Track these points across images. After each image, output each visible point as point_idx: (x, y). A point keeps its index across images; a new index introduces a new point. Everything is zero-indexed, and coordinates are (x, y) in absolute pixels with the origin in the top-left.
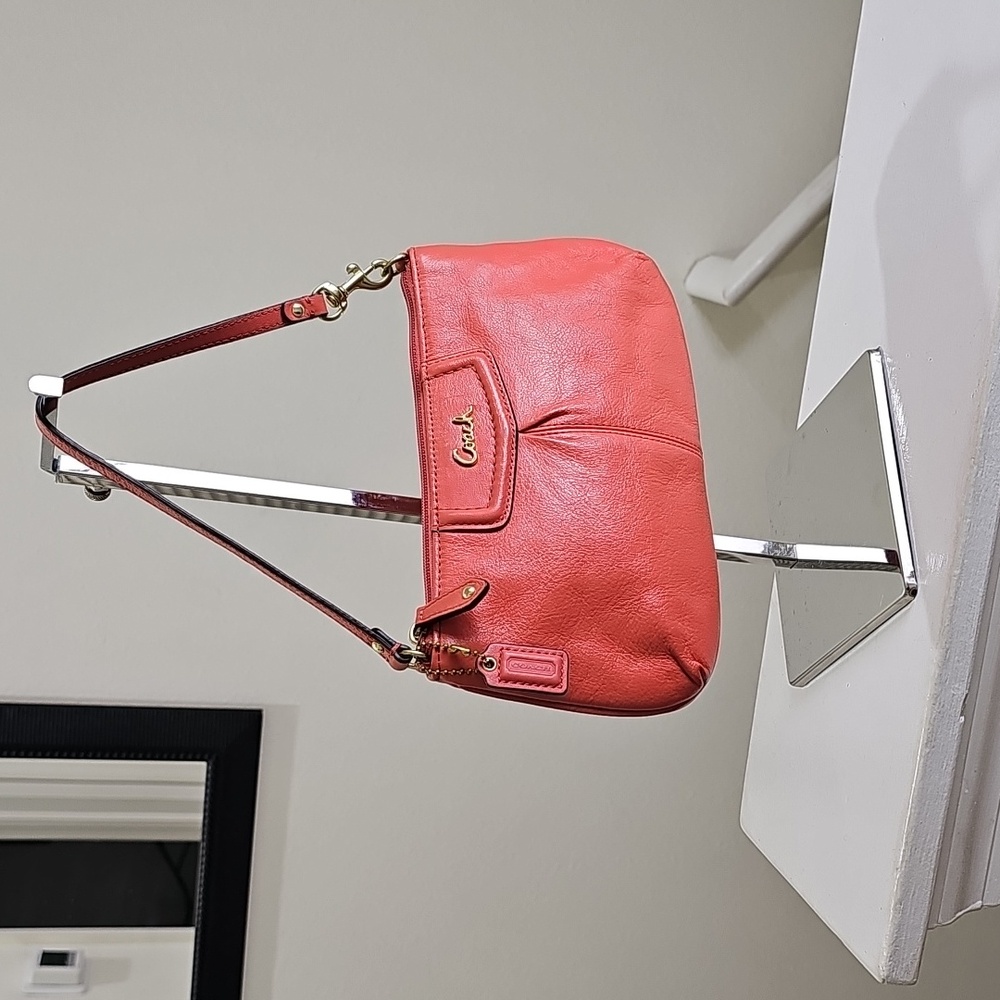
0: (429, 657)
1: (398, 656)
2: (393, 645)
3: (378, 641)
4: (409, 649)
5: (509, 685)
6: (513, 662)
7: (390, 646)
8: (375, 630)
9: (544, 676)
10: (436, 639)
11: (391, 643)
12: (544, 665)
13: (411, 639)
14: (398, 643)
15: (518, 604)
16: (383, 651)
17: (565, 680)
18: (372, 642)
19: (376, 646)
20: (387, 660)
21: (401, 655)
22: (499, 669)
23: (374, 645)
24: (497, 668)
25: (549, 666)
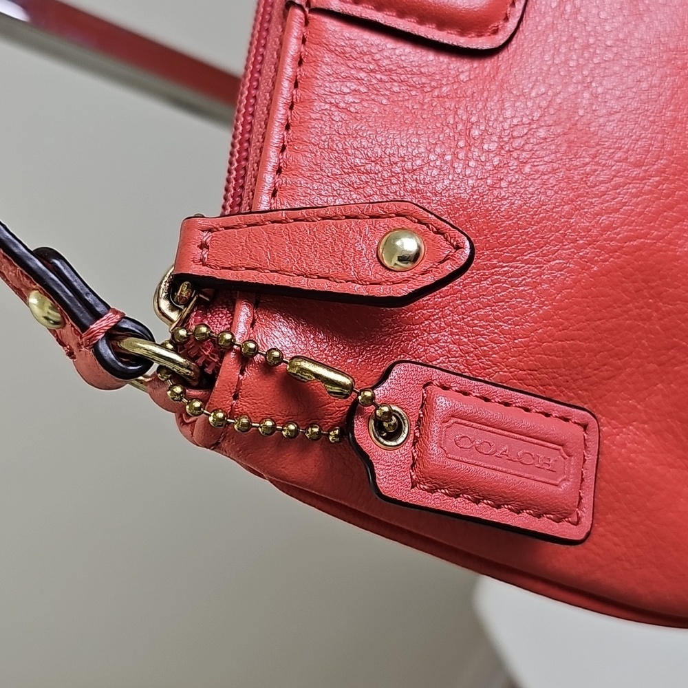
0: (206, 381)
1: (107, 353)
2: (97, 316)
3: (48, 291)
4: (147, 336)
5: (438, 501)
6: (458, 431)
7: (85, 316)
8: (46, 255)
9: (534, 485)
10: (241, 328)
11: (90, 308)
12: (542, 452)
13: (159, 309)
14: (116, 312)
15: (494, 283)
16: (62, 324)
17: (588, 501)
18: (29, 290)
19: (41, 306)
20: (71, 354)
21: (120, 354)
22: (414, 444)
23: (33, 299)
24: (411, 440)
25: (554, 457)
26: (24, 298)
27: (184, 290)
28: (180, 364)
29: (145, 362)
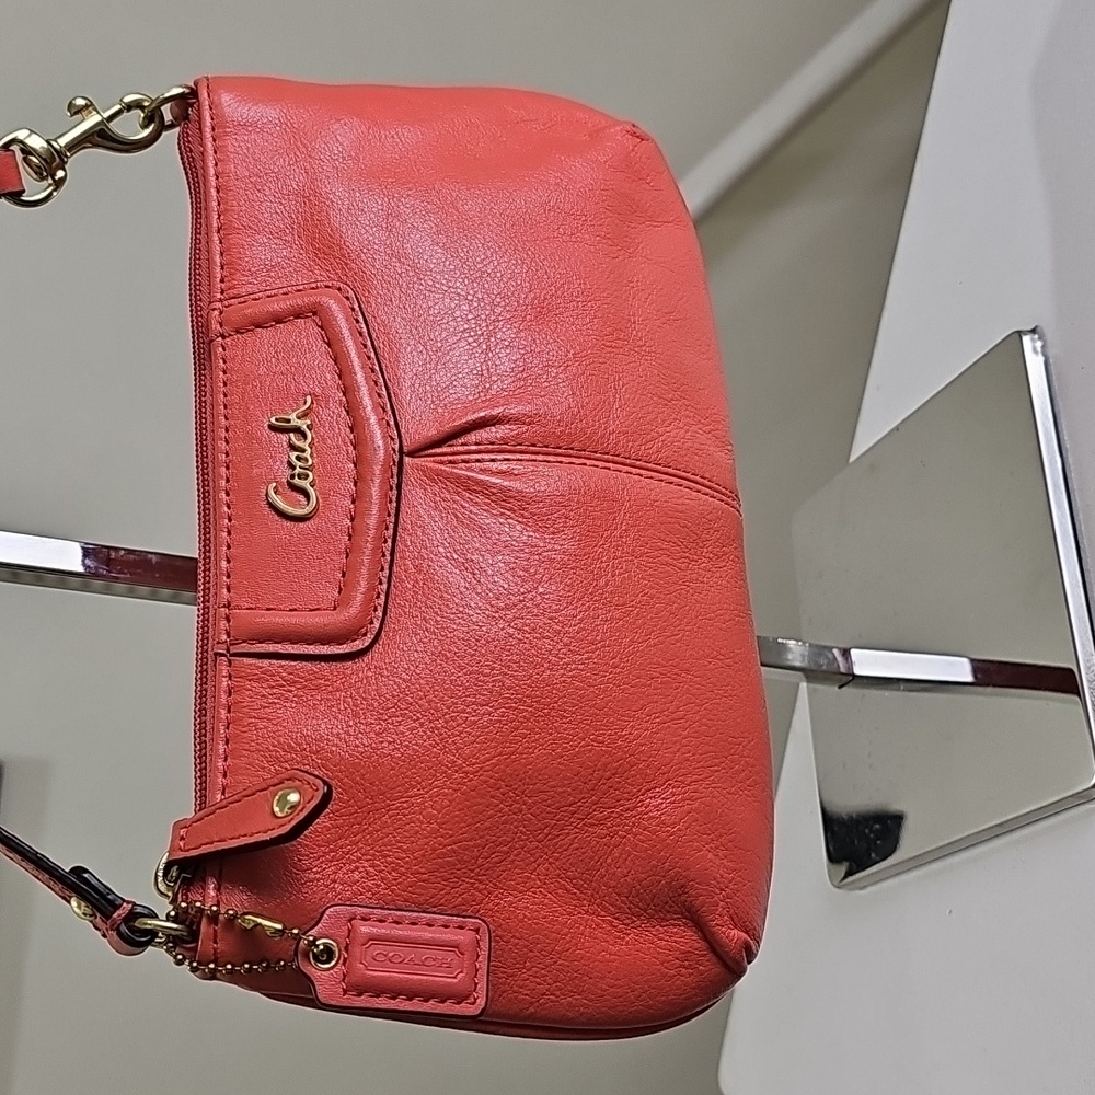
0: (194, 935)
1: (126, 932)
2: (116, 907)
3: (82, 896)
4: (154, 916)
5: (364, 1001)
6: (375, 949)
7: (109, 908)
8: (76, 872)
9: (439, 979)
10: (211, 895)
11: (111, 903)
12: (440, 955)
13: (158, 889)
14: (128, 902)
15: (390, 817)
16: (94, 915)
17: (482, 985)
18: (71, 897)
19: (79, 907)
20: (104, 936)
21: (133, 930)
22: (344, 964)
23: (74, 903)
24: (341, 961)
25: (450, 956)
26: (69, 902)
27: (174, 872)
28: (175, 929)
29: (153, 933)
